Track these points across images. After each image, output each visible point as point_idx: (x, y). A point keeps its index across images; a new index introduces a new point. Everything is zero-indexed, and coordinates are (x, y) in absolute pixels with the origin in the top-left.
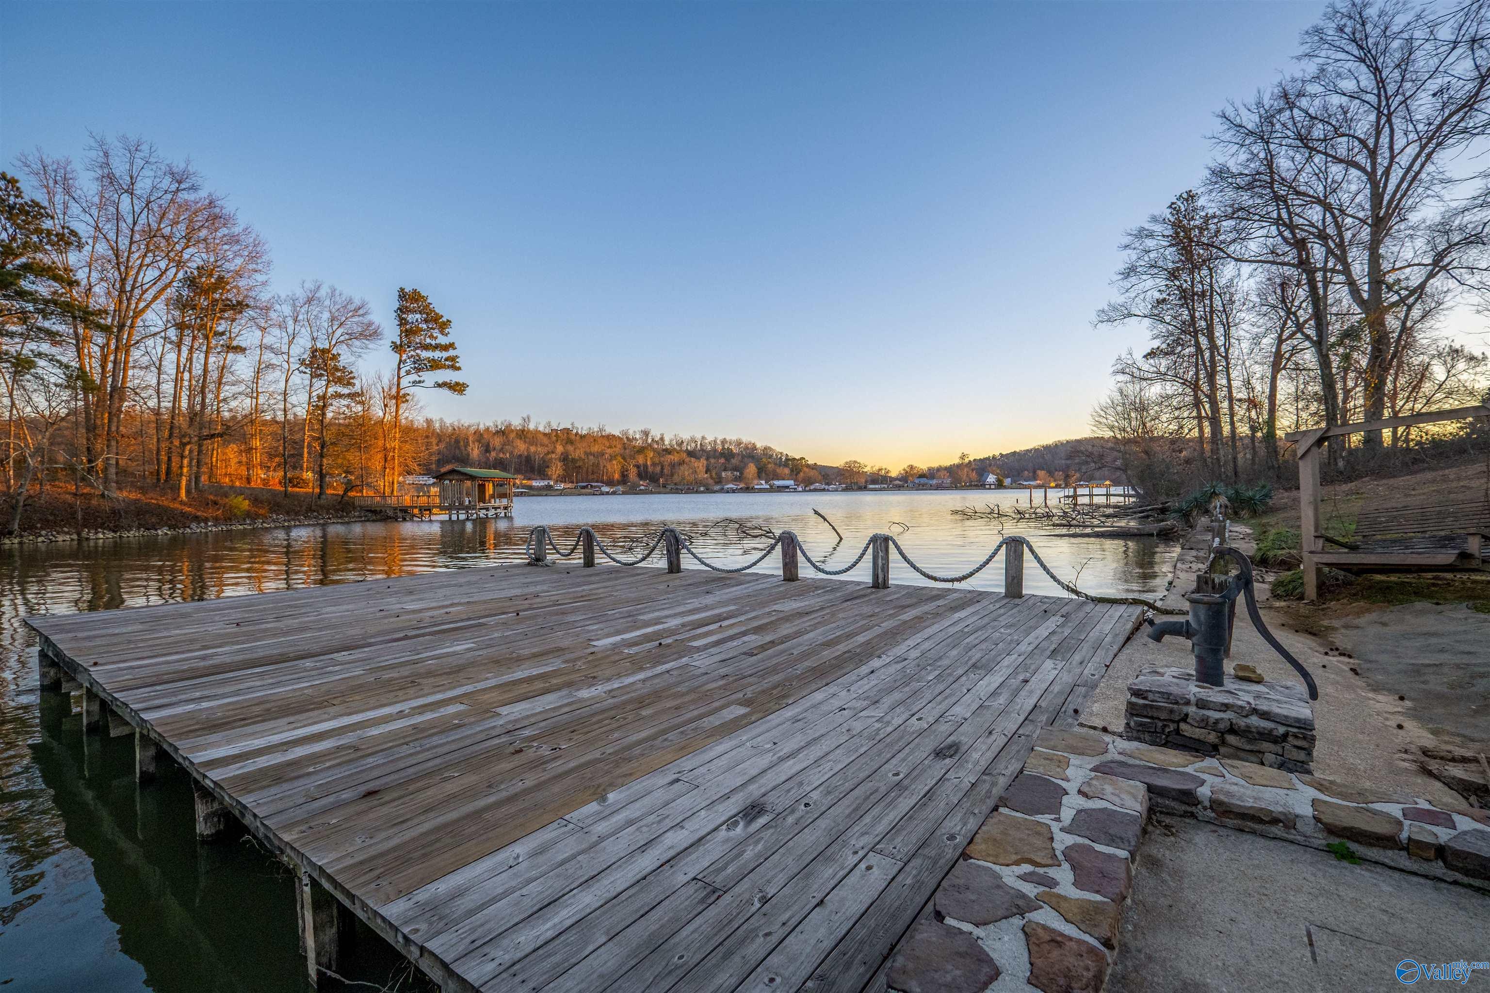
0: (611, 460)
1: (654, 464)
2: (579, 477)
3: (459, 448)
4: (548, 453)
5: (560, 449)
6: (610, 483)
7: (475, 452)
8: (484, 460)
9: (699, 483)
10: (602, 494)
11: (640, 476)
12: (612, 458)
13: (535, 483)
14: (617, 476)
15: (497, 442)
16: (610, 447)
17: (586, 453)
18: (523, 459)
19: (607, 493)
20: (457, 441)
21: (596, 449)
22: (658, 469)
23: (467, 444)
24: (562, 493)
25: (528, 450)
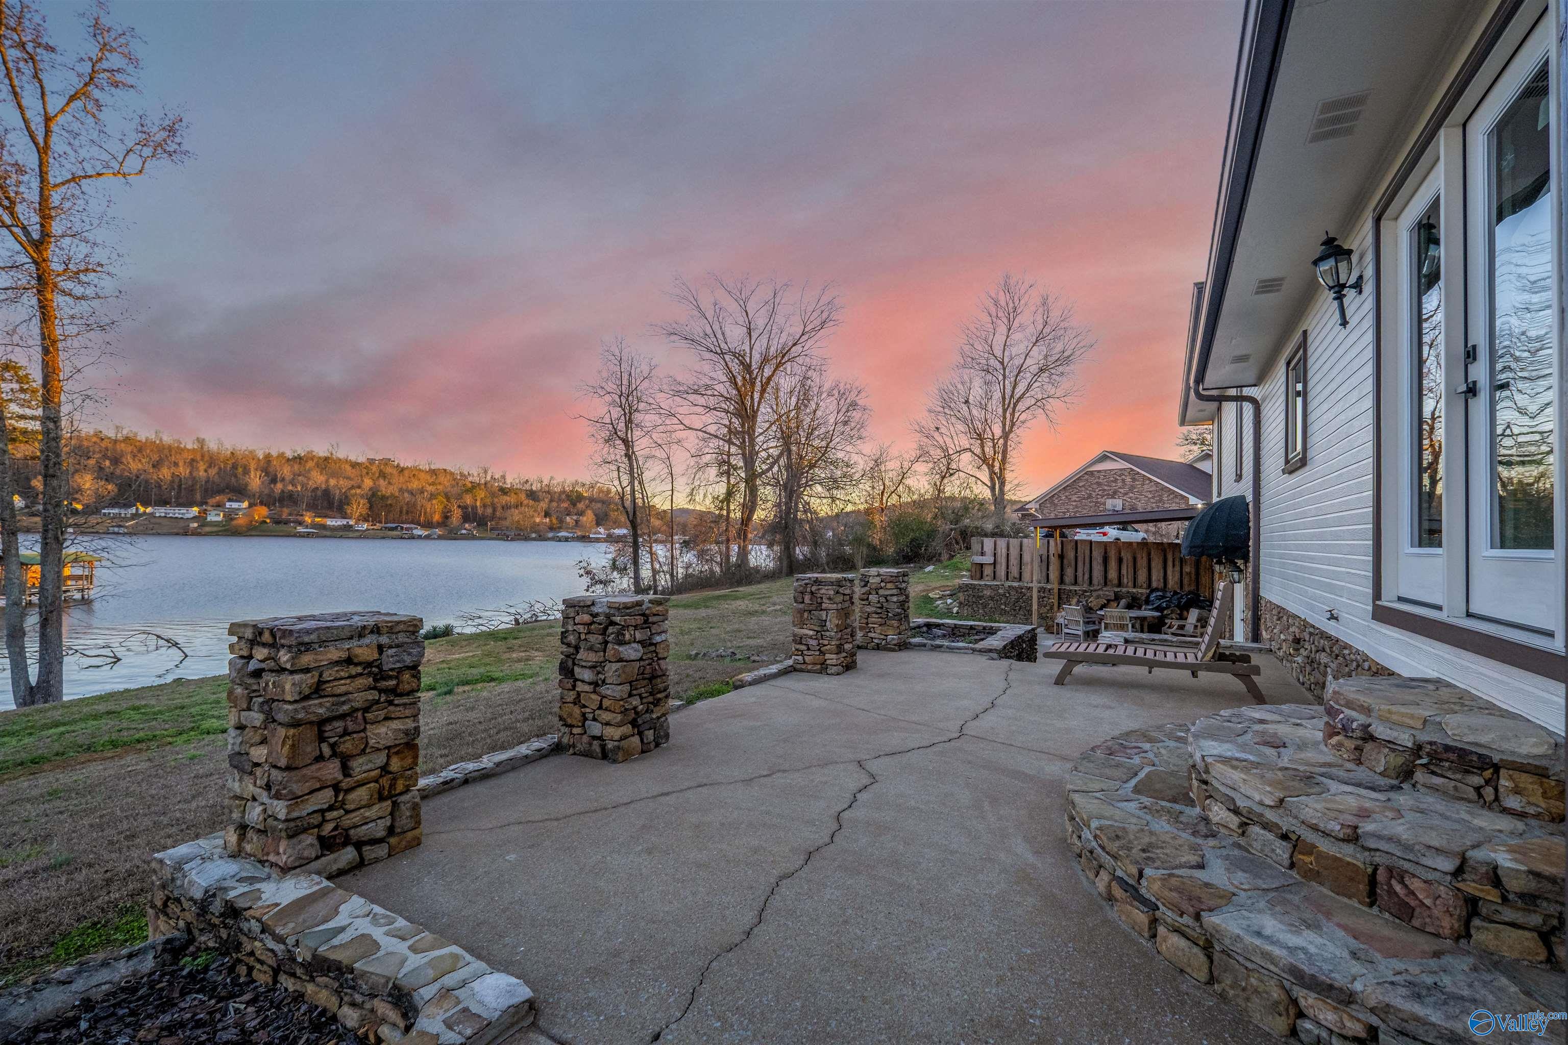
0: (430, 500)
1: (485, 506)
2: (391, 516)
3: (236, 476)
4: (353, 487)
5: (368, 483)
6: (428, 525)
7: (255, 481)
8: (266, 491)
9: (535, 528)
10: (413, 537)
11: (466, 518)
12: (432, 496)
13: (330, 522)
14: (437, 518)
15: (286, 471)
16: (433, 484)
17: (401, 490)
18: (319, 493)
19: (420, 537)
20: (234, 467)
21: (415, 485)
22: (489, 511)
23: (246, 471)
24: (363, 536)
25: (327, 481)
